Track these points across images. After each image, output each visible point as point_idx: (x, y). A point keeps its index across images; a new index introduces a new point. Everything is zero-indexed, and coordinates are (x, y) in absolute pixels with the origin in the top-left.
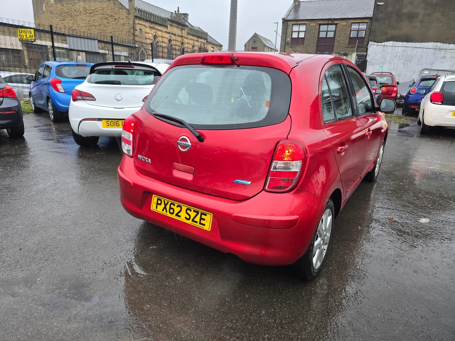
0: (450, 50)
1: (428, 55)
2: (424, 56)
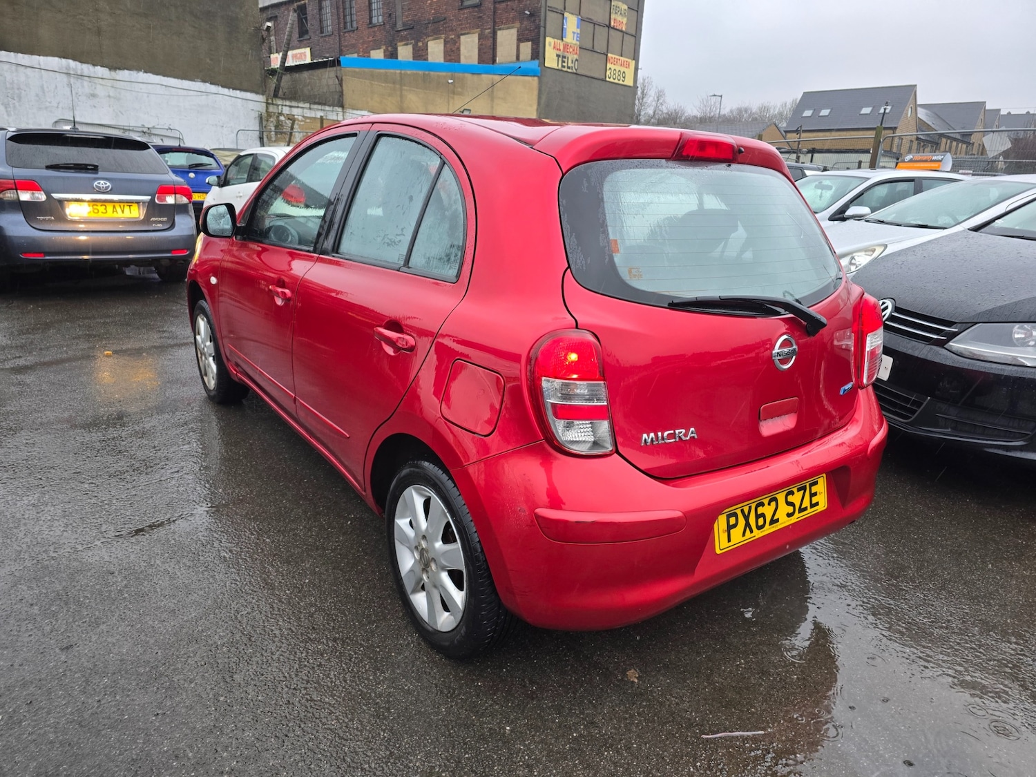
0: (100, 80)
1: (56, 87)
2: (48, 88)
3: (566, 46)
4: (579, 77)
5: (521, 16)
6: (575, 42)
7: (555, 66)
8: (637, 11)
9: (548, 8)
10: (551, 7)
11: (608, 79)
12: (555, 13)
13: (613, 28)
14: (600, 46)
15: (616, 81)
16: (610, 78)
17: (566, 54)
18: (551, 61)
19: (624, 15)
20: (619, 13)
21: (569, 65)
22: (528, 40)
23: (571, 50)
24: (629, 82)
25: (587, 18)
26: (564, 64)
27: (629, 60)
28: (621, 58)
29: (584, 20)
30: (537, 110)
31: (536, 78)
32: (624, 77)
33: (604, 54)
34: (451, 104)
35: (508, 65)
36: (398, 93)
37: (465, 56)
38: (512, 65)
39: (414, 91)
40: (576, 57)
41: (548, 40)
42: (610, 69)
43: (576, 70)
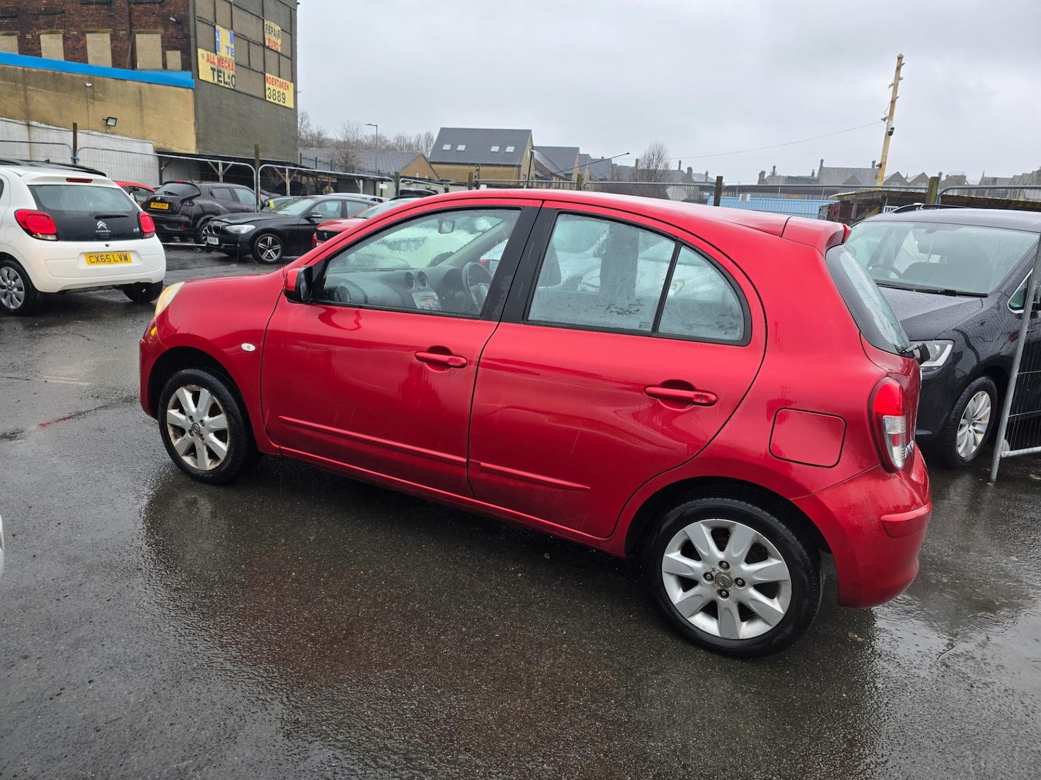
3: (221, 60)
4: (236, 93)
5: (165, 23)
6: (229, 57)
7: (211, 80)
8: (291, 35)
9: (197, 18)
10: (200, 17)
11: (268, 99)
12: (206, 25)
13: (268, 48)
14: (257, 63)
15: (276, 102)
16: (270, 98)
17: (221, 68)
18: (205, 73)
19: (278, 36)
20: (273, 34)
21: (226, 80)
22: (176, 49)
23: (227, 65)
24: (290, 104)
25: (240, 34)
26: (220, 79)
27: (288, 83)
28: (279, 79)
29: (237, 36)
30: (195, 124)
31: (190, 91)
32: (284, 99)
33: (261, 73)
34: (90, 109)
35: (152, 73)
36: (22, 93)
37: (94, 57)
38: (159, 73)
39: (41, 91)
40: (232, 73)
41: (200, 51)
42: (269, 89)
43: (234, 86)
